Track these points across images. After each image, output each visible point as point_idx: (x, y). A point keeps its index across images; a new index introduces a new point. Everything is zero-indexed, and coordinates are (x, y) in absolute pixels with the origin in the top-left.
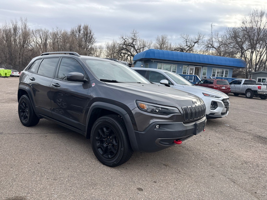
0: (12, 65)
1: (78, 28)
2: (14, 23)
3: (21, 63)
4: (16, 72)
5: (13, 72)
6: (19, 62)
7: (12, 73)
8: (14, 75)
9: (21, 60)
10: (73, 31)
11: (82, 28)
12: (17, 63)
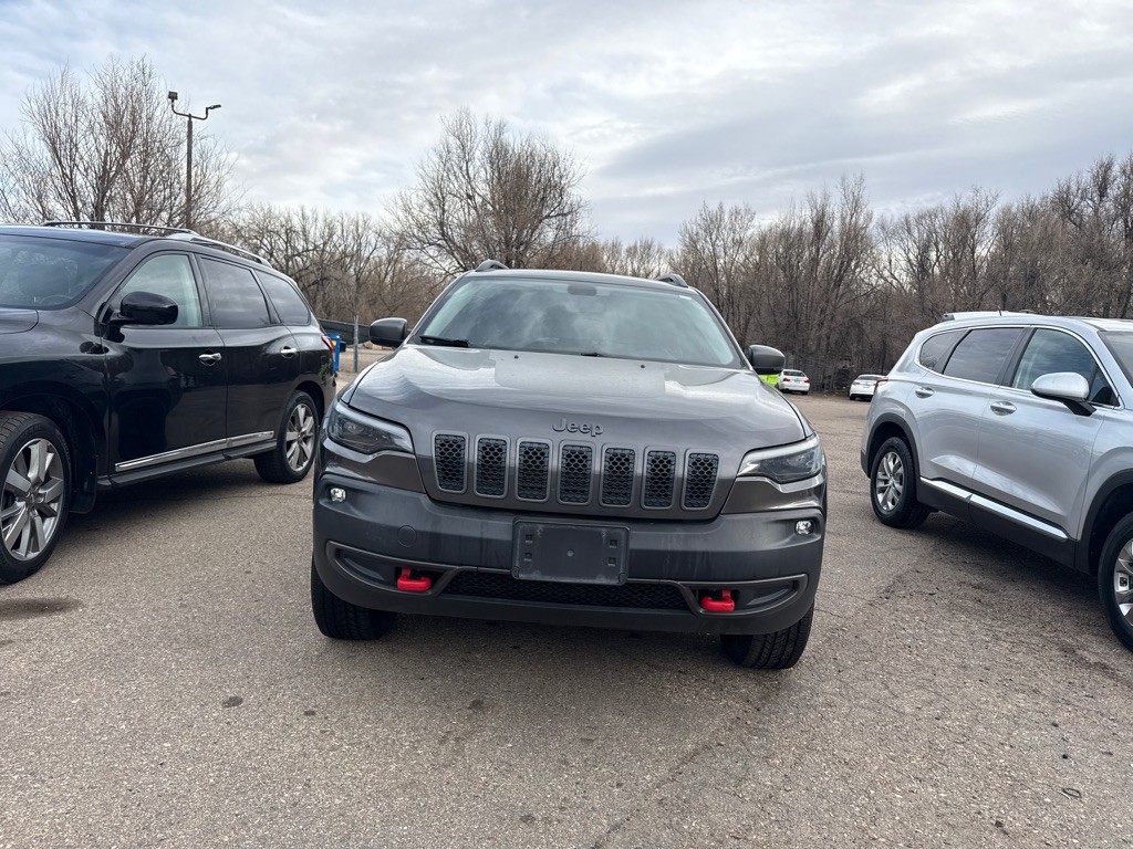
0: (793, 353)
1: (1095, 177)
2: (819, 201)
3: (824, 343)
4: (795, 377)
5: (788, 377)
6: (820, 338)
7: (785, 380)
8: (790, 388)
9: (824, 331)
10: (1068, 192)
11: (1116, 170)
12: (812, 346)
